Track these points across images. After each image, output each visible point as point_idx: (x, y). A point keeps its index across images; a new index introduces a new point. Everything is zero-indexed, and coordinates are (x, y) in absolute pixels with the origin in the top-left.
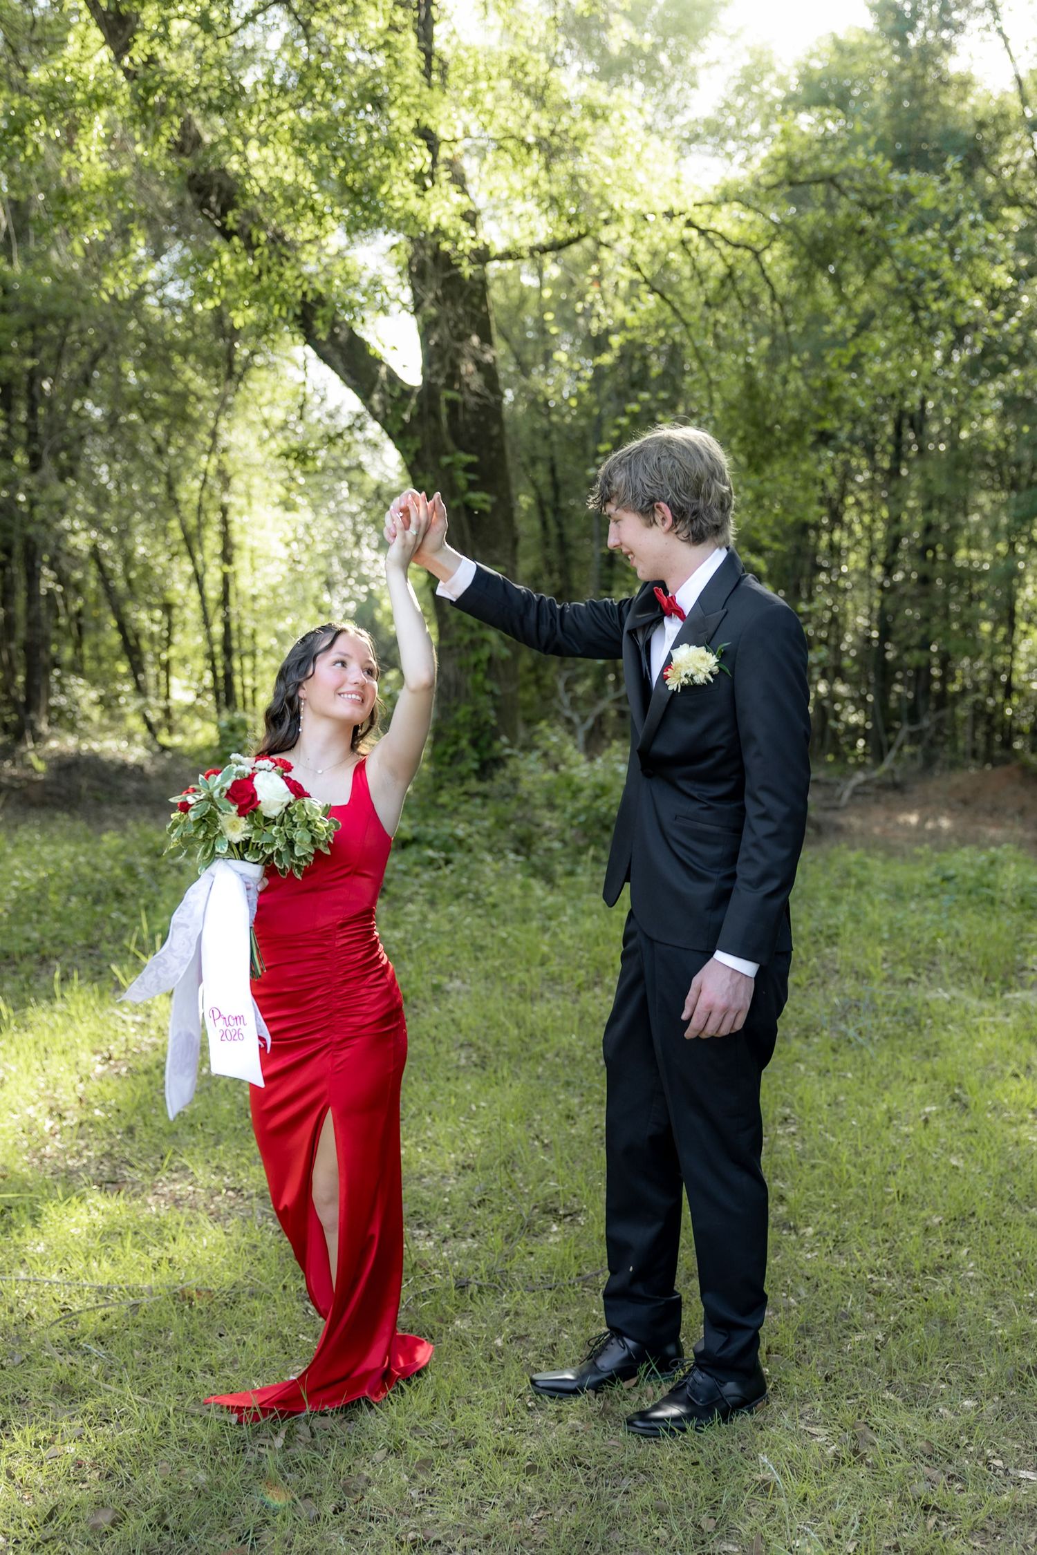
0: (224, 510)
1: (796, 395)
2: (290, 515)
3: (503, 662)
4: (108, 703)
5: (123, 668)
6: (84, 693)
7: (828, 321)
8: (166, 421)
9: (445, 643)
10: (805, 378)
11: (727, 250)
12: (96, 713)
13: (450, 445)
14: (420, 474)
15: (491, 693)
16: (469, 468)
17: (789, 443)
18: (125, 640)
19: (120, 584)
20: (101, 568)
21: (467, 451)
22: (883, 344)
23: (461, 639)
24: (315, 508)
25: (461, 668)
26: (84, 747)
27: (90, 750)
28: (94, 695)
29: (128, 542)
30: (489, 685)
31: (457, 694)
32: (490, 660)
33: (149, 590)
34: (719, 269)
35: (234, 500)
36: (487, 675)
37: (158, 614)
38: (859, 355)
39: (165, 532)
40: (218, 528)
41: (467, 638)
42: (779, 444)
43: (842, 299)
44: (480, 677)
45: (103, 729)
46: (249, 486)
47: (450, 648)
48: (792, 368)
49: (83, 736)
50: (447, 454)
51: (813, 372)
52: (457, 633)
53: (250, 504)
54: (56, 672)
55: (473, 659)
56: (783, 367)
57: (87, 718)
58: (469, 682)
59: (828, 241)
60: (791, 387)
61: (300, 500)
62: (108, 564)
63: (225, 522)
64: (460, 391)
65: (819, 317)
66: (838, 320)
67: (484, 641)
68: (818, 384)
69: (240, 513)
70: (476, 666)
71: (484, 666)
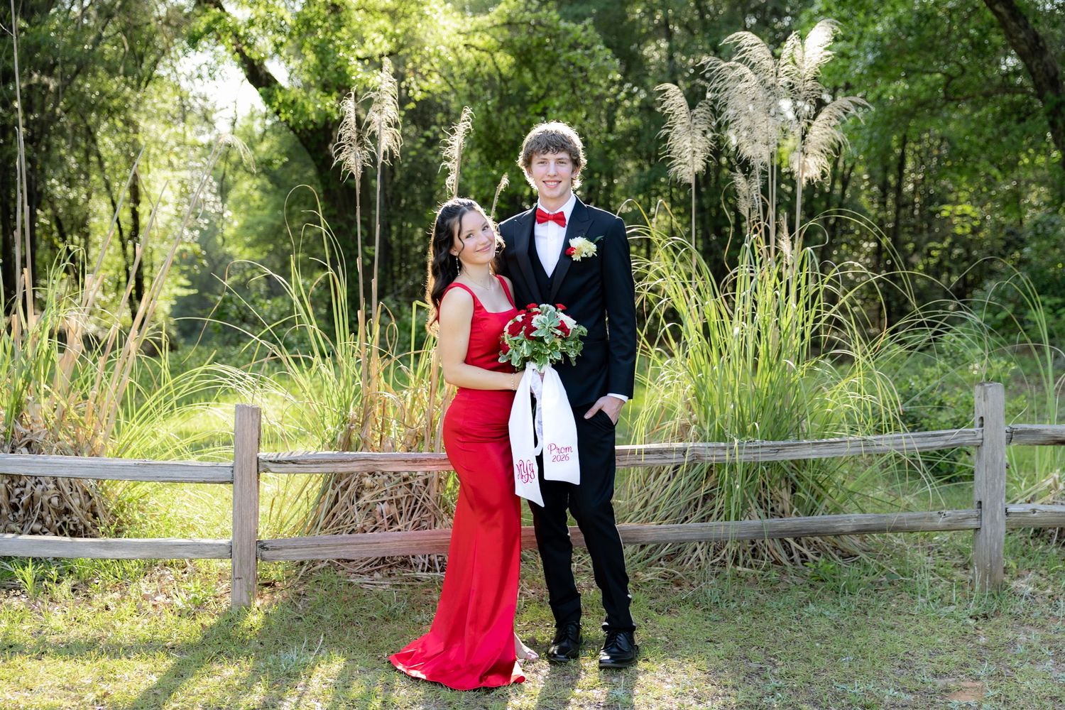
1: (513, 126)
7: (529, 89)
10: (518, 118)
11: (477, 53)
17: (509, 152)
22: (557, 104)
34: (473, 61)
38: (545, 108)
42: (504, 152)
43: (535, 79)
48: (510, 113)
51: (522, 115)
56: (506, 112)
59: (529, 51)
60: (510, 123)
65: (525, 88)
66: (534, 88)
68: (524, 122)
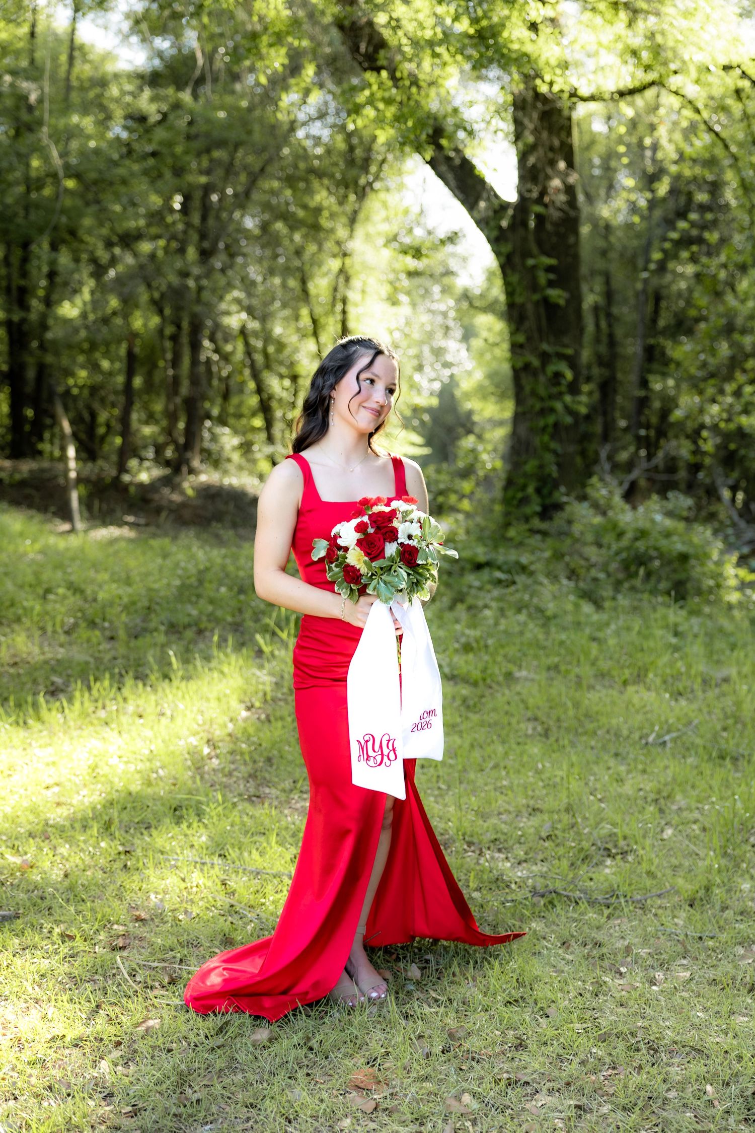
0: (344, 301)
2: (395, 309)
3: (567, 428)
4: (246, 448)
5: (258, 422)
6: (228, 440)
8: (304, 230)
9: (520, 410)
12: (236, 457)
13: (535, 249)
14: (509, 271)
15: (555, 452)
16: (549, 269)
18: (262, 401)
19: (259, 358)
20: (247, 344)
21: (549, 255)
23: (532, 407)
24: (414, 305)
25: (531, 430)
26: (227, 481)
27: (230, 485)
28: (236, 441)
29: (268, 326)
30: (553, 445)
31: (527, 450)
32: (556, 425)
33: (281, 363)
35: (353, 296)
36: (553, 437)
37: (287, 383)
39: (297, 318)
40: (339, 317)
41: (538, 406)
44: (546, 438)
45: (240, 468)
46: (365, 283)
47: (524, 413)
49: (226, 472)
50: (532, 256)
52: (531, 401)
53: (363, 298)
54: (208, 423)
55: (542, 423)
57: (229, 460)
58: (537, 441)
61: (403, 298)
62: (253, 341)
63: (344, 312)
64: (546, 206)
67: (552, 410)
69: (356, 305)
70: (544, 429)
71: (550, 430)
